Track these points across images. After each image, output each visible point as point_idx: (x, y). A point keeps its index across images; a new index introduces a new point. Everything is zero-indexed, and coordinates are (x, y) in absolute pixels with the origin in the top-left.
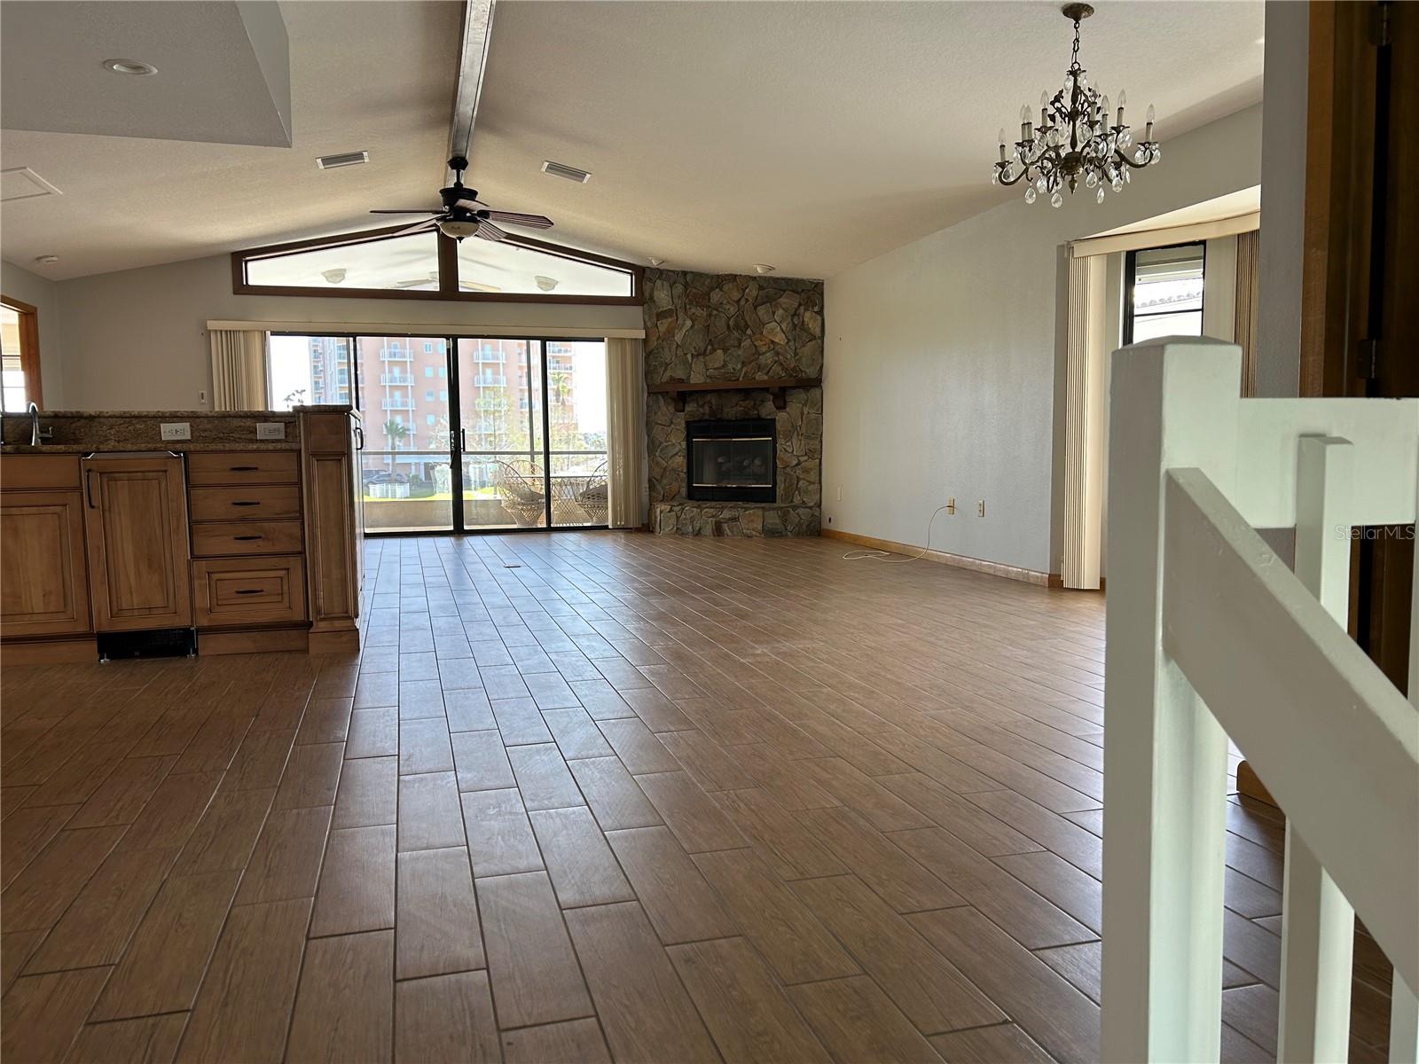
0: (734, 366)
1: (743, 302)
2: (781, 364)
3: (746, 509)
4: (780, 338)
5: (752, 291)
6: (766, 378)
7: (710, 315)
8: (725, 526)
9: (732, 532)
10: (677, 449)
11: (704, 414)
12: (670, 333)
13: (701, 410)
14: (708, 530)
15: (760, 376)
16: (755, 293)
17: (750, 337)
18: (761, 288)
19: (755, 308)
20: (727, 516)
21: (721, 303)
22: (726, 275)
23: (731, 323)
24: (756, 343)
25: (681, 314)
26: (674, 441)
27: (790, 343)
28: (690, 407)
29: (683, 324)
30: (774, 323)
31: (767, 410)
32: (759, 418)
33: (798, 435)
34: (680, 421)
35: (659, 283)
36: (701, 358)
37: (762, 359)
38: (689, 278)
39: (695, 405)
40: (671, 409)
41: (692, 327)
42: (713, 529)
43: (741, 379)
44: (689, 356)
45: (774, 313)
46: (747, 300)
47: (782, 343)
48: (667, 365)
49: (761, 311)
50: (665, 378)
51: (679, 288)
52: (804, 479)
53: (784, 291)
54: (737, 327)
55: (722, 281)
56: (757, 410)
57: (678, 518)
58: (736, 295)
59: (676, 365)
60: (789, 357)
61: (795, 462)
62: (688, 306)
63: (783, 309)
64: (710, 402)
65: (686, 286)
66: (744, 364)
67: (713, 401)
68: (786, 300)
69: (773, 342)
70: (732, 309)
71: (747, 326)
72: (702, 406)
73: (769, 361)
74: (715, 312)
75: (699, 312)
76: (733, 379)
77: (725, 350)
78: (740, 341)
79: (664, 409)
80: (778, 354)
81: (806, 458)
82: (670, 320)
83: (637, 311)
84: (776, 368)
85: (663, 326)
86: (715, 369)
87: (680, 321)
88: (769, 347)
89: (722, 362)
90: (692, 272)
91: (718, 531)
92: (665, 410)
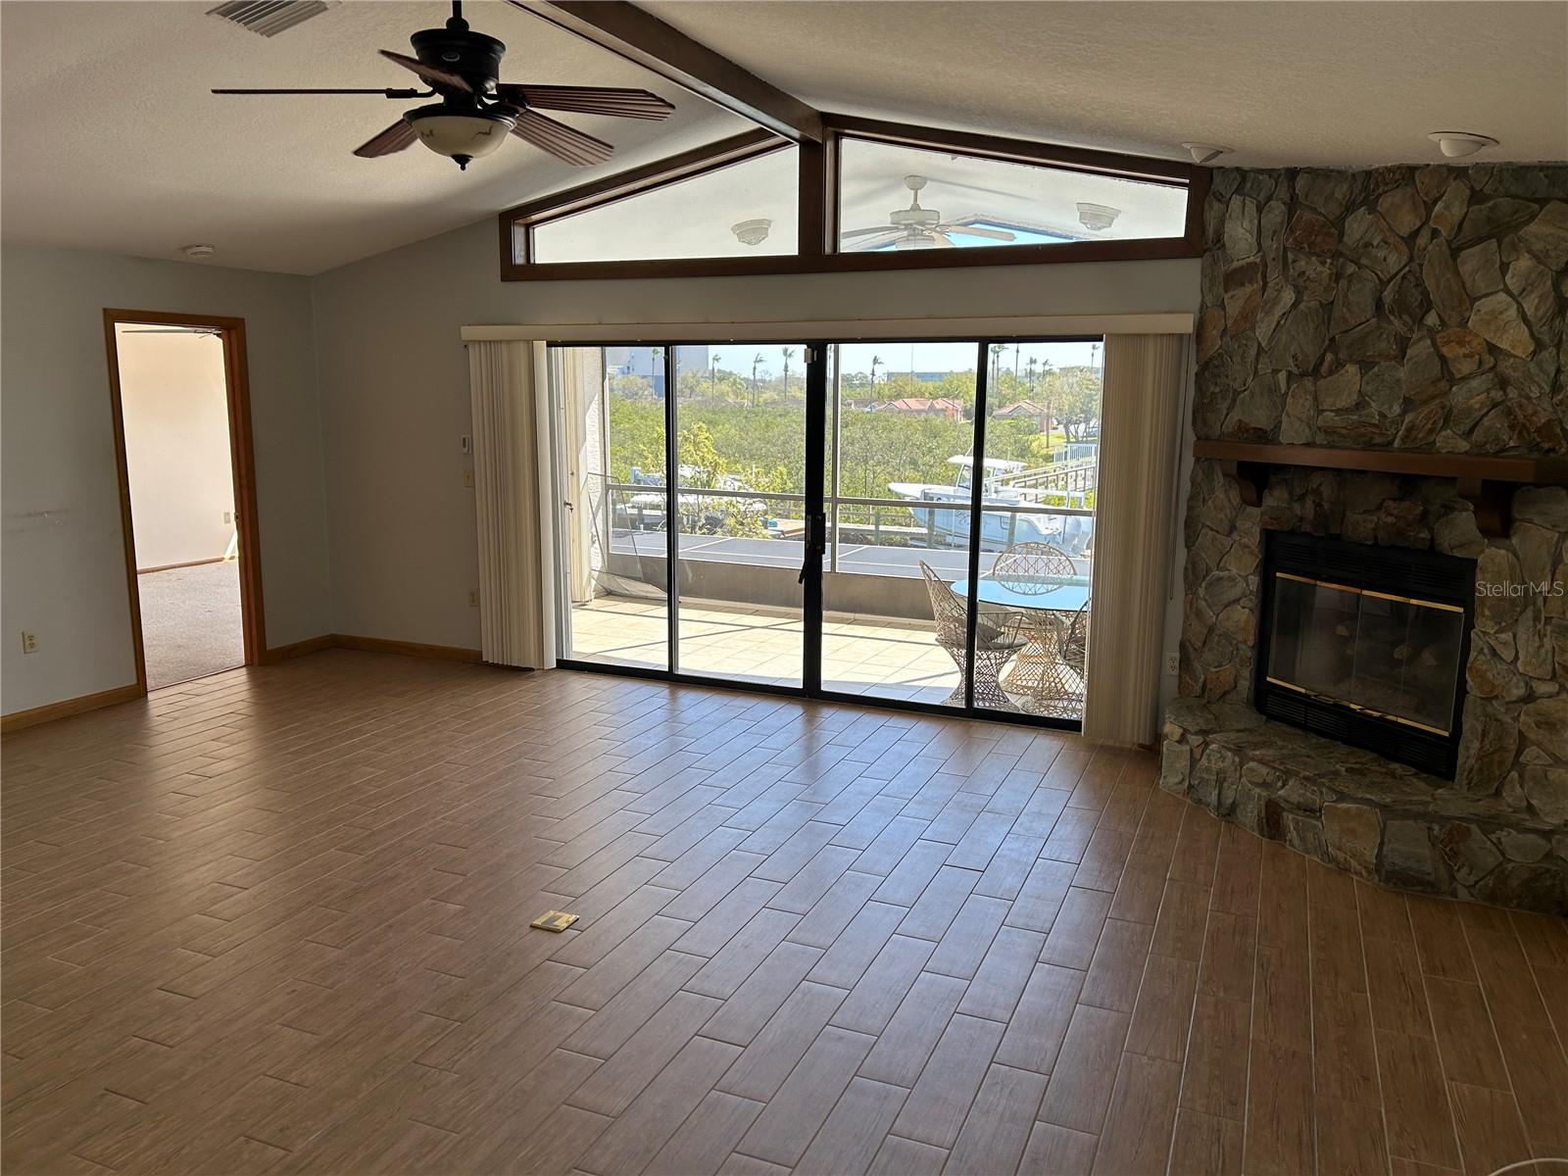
0: (1385, 409)
1: (1422, 241)
2: (1509, 412)
3: (1342, 797)
4: (1515, 340)
5: (1451, 208)
6: (1464, 446)
7: (1338, 276)
8: (1289, 819)
9: (1303, 840)
10: (1237, 592)
11: (1301, 519)
12: (1248, 317)
13: (1297, 507)
14: (1250, 814)
15: (1450, 441)
16: (1457, 211)
17: (1431, 332)
18: (1476, 197)
19: (1455, 252)
20: (1295, 798)
21: (1368, 245)
22: (1388, 169)
23: (1388, 295)
24: (1445, 350)
25: (1273, 275)
26: (1234, 571)
27: (1545, 355)
28: (1275, 498)
29: (1276, 301)
30: (1502, 296)
31: (1460, 530)
32: (1432, 549)
33: (1536, 619)
34: (1251, 527)
35: (1236, 202)
36: (1308, 383)
37: (1458, 395)
38: (1300, 183)
39: (1286, 496)
40: (1236, 500)
41: (1295, 305)
42: (1259, 813)
43: (1396, 444)
44: (1282, 377)
45: (1504, 268)
46: (1435, 233)
47: (1518, 352)
48: (1237, 393)
49: (1471, 260)
50: (1229, 426)
51: (1276, 212)
52: (1539, 745)
53: (1542, 202)
54: (1401, 306)
55: (1377, 185)
56: (1431, 530)
57: (1193, 762)
58: (1407, 222)
59: (1252, 394)
60: (1535, 393)
61: (1518, 692)
62: (1290, 256)
63: (1535, 256)
64: (1317, 492)
65: (1292, 204)
66: (1408, 404)
67: (1326, 492)
68: (1546, 230)
69: (1493, 349)
70: (1392, 258)
71: (1427, 305)
72: (1301, 498)
73: (1475, 402)
74: (1351, 268)
75: (1315, 269)
76: (1378, 440)
77: (1366, 365)
78: (1403, 344)
79: (1220, 494)
80: (1503, 383)
81: (1553, 688)
82: (1249, 289)
83: (1188, 272)
84: (1495, 422)
85: (1235, 302)
86: (1338, 411)
87: (1270, 292)
88: (1480, 363)
89: (1355, 396)
90: (1310, 171)
91: (1272, 822)
92: (1224, 496)
